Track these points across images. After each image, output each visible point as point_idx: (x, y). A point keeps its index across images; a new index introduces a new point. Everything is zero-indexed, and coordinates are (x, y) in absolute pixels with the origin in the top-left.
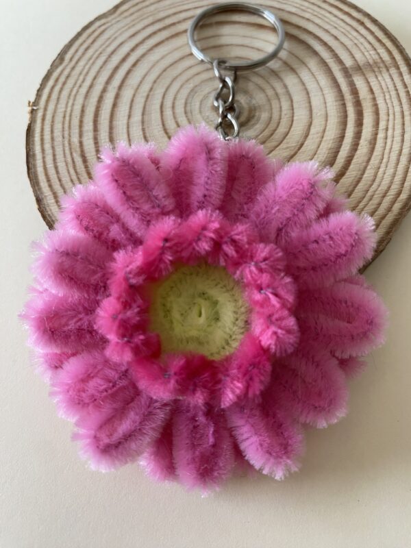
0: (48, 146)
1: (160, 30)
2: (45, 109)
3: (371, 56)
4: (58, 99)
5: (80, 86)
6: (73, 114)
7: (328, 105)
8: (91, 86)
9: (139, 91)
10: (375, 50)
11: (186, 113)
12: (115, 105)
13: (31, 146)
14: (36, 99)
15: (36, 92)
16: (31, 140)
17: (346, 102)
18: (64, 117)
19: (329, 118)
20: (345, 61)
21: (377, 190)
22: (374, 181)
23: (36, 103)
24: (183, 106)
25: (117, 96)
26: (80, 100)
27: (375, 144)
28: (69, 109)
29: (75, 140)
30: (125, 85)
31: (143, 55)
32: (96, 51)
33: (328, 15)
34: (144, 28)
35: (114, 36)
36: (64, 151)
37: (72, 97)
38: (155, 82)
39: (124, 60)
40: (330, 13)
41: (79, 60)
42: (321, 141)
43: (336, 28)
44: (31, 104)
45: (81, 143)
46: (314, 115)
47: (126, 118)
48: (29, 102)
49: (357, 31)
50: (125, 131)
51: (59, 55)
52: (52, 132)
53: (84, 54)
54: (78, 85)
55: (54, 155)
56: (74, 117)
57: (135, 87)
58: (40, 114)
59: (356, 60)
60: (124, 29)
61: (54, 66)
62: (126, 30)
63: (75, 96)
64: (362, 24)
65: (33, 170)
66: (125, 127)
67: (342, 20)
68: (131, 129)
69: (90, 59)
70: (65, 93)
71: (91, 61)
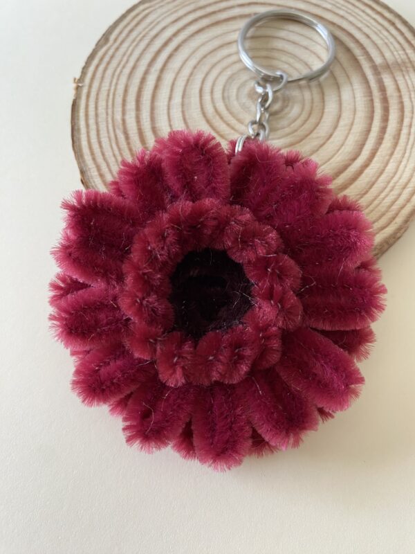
0: (92, 121)
1: (201, 18)
2: (90, 86)
3: (400, 55)
4: (103, 78)
5: (124, 67)
6: (116, 93)
7: (357, 99)
8: (134, 68)
9: (180, 75)
10: (404, 50)
11: (223, 98)
12: (156, 87)
13: (76, 121)
14: (81, 76)
15: (81, 70)
16: (76, 115)
17: (374, 98)
18: (108, 95)
19: (357, 113)
20: (375, 59)
21: (397, 182)
22: (395, 173)
23: (81, 80)
24: (221, 92)
25: (159, 79)
26: (123, 80)
27: (398, 139)
28: (113, 88)
29: (118, 117)
30: (166, 68)
31: (185, 41)
32: (140, 33)
33: (361, 13)
34: (186, 15)
35: (158, 20)
36: (107, 127)
37: (116, 77)
38: (195, 67)
39: (166, 44)
40: (363, 11)
41: (123, 42)
42: (349, 133)
43: (368, 27)
44: (76, 81)
45: (124, 121)
46: (343, 109)
47: (167, 100)
48: (75, 79)
49: (388, 31)
50: (166, 112)
51: (104, 35)
52: (96, 108)
53: (128, 35)
54: (121, 66)
55: (98, 131)
56: (117, 96)
57: (176, 70)
58: (85, 91)
59: (385, 59)
60: (167, 14)
61: (99, 46)
62: (168, 16)
63: (119, 76)
64: (393, 24)
65: (77, 144)
66: (166, 108)
67: (374, 19)
68: (171, 111)
69: (134, 41)
70: (109, 72)
71: (135, 43)
